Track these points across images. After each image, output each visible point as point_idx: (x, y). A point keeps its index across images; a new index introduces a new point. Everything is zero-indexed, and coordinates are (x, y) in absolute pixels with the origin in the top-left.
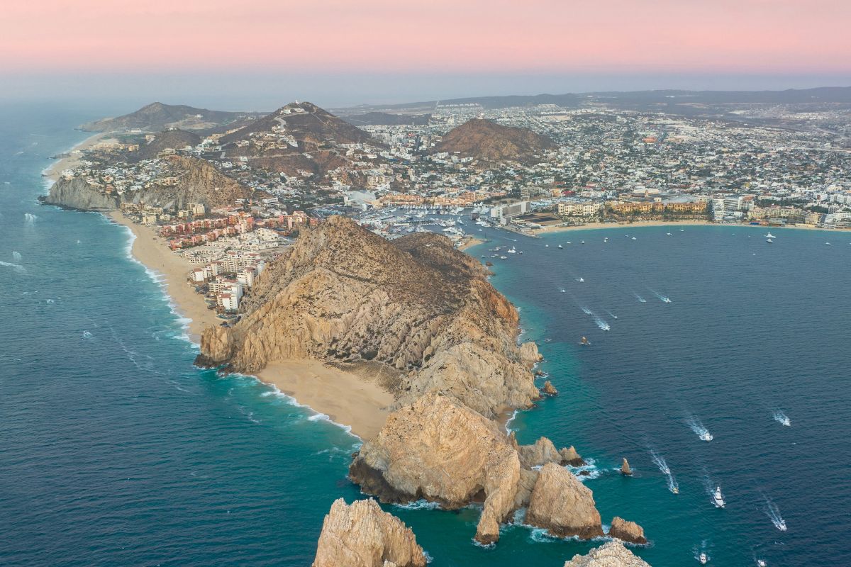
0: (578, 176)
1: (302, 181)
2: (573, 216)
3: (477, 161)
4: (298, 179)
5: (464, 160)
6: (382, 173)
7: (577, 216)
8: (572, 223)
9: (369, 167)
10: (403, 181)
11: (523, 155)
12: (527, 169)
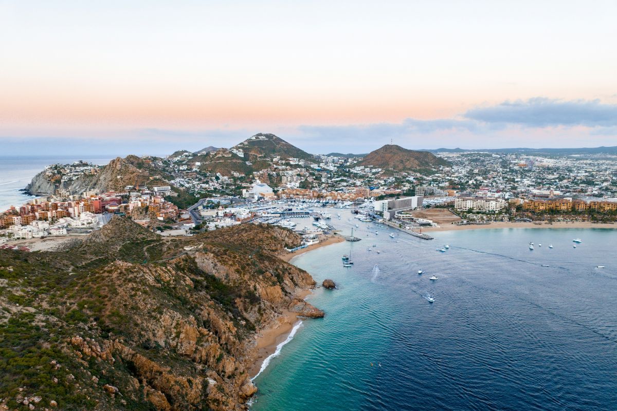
0: (470, 182)
1: (232, 179)
2: (474, 213)
3: (384, 171)
4: (229, 178)
5: (374, 171)
6: (295, 174)
7: (478, 213)
8: (474, 220)
9: (287, 169)
10: (312, 182)
11: (423, 168)
12: (425, 177)
